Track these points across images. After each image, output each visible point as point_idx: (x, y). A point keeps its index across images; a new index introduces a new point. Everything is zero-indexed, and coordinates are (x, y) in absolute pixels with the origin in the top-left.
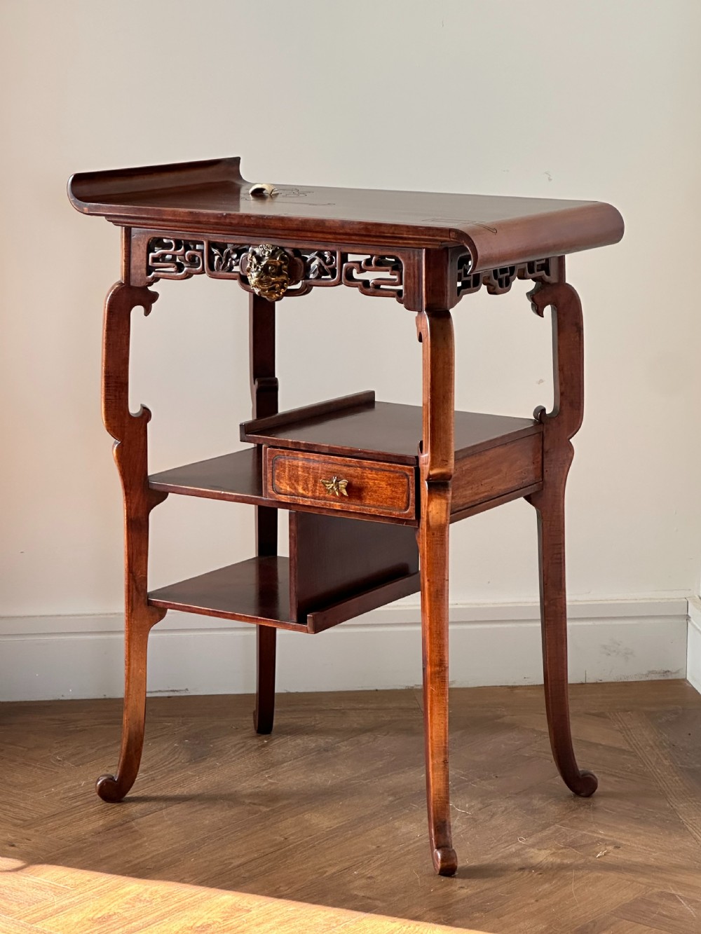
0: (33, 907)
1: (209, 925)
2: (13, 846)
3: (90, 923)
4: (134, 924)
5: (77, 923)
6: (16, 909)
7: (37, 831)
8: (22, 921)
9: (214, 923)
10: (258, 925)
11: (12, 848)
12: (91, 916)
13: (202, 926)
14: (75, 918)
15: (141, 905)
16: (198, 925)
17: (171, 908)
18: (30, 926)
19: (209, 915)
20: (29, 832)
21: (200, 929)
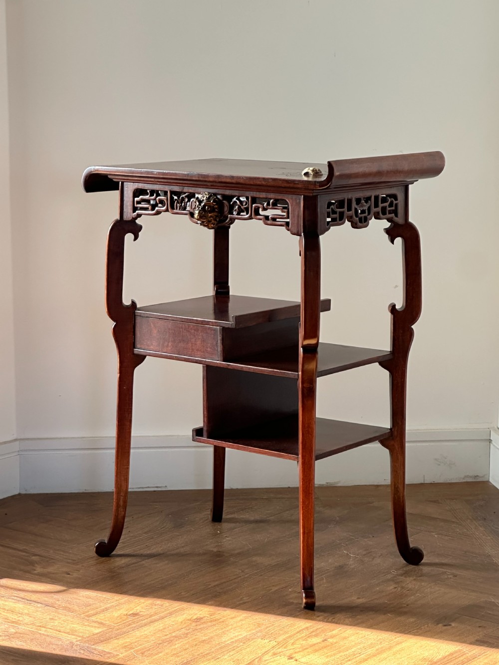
0: (89, 608)
1: (202, 618)
2: (69, 574)
3: (125, 617)
4: (153, 618)
5: (118, 617)
6: (77, 609)
7: (83, 566)
8: (82, 616)
9: (204, 617)
10: (232, 618)
11: (69, 576)
12: (125, 613)
13: (196, 619)
14: (116, 614)
15: (156, 607)
16: (195, 617)
17: (175, 609)
18: (87, 619)
19: (201, 612)
20: (78, 566)
21: (196, 620)
